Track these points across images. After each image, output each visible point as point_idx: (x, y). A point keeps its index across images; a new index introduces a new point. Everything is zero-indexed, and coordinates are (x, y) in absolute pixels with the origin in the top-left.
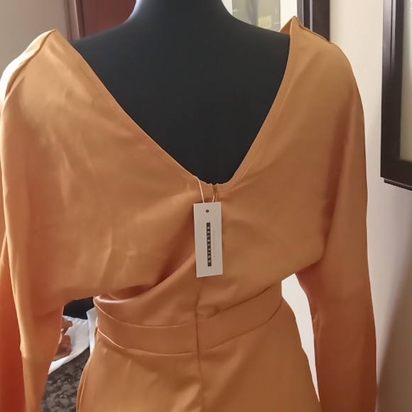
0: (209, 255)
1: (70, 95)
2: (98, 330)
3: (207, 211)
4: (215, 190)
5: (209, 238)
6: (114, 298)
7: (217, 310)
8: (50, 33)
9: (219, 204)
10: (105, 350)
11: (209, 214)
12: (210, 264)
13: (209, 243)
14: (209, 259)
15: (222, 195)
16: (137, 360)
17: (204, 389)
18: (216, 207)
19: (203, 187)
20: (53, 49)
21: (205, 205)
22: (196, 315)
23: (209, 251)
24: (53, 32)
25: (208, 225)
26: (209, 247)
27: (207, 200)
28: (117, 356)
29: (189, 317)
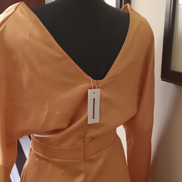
0: (94, 113)
1: (31, 35)
2: (32, 149)
3: (94, 93)
4: (97, 83)
5: (94, 106)
6: (43, 134)
7: (93, 139)
8: (20, 4)
9: (99, 89)
10: (37, 159)
11: (94, 94)
12: (94, 118)
13: (94, 108)
14: (94, 115)
15: (100, 85)
16: (55, 164)
17: (86, 176)
18: (98, 91)
19: (92, 82)
20: (22, 11)
21: (93, 90)
22: (84, 142)
23: (94, 112)
24: (22, 3)
25: (94, 99)
26: (94, 110)
27: (94, 88)
28: (44, 162)
29: (81, 142)
